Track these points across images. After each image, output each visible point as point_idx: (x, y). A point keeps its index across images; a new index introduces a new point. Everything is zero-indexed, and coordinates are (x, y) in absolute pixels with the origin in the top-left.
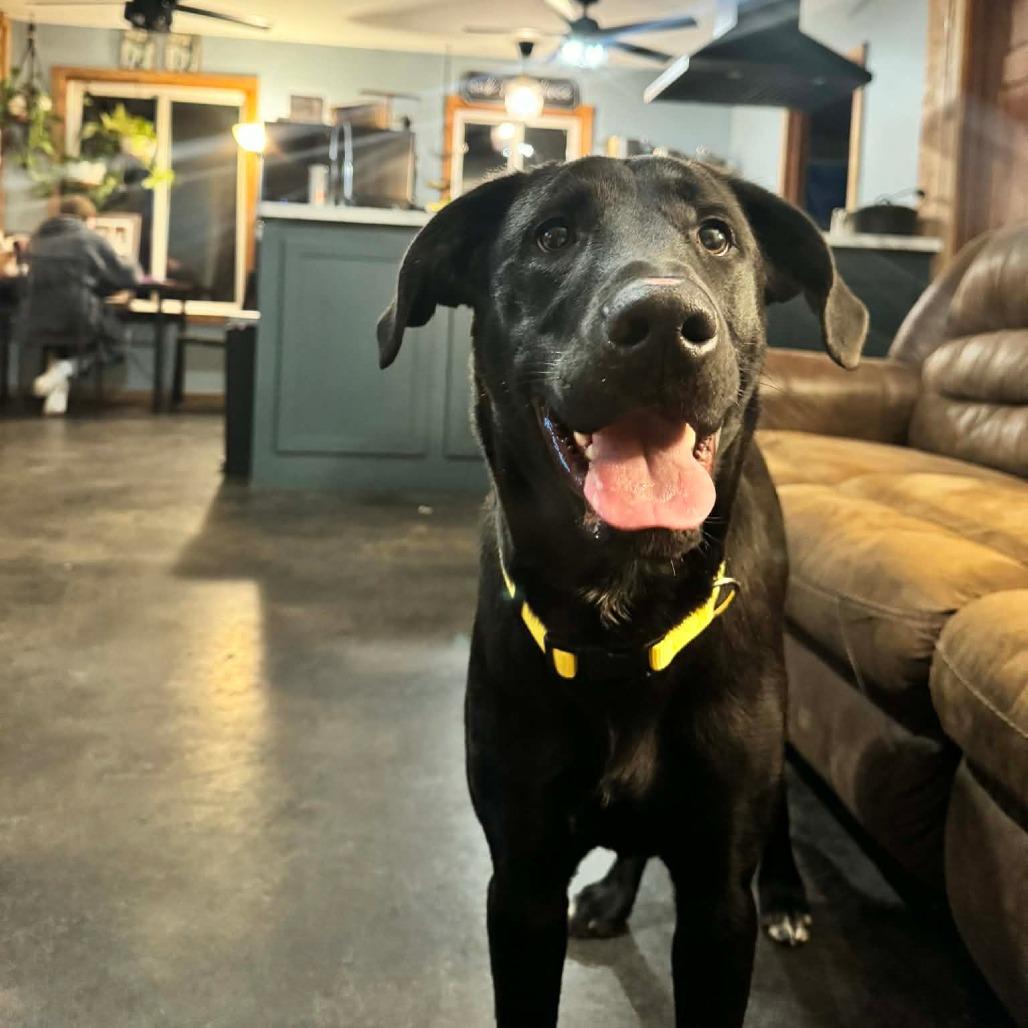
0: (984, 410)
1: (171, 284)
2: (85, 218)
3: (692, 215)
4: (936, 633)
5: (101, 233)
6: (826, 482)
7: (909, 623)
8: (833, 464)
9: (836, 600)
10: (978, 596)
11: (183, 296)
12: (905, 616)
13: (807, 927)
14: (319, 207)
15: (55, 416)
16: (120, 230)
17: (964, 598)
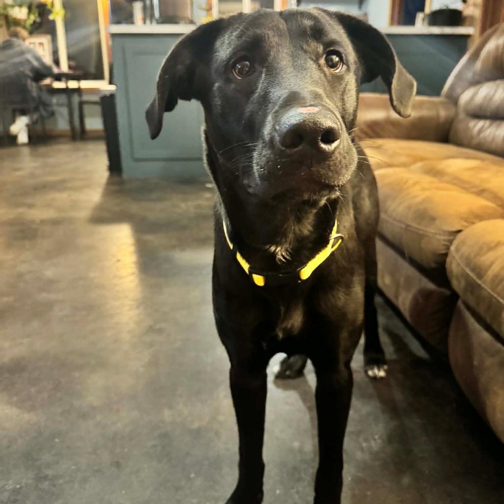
0: (488, 122)
1: (71, 72)
2: (24, 39)
3: (321, 49)
4: (451, 242)
5: (32, 46)
6: (404, 165)
7: (438, 237)
8: (408, 156)
9: (404, 226)
10: (473, 223)
11: (78, 78)
12: (436, 234)
13: (386, 371)
14: (139, 26)
15: (24, 145)
16: (41, 44)
17: (465, 224)
